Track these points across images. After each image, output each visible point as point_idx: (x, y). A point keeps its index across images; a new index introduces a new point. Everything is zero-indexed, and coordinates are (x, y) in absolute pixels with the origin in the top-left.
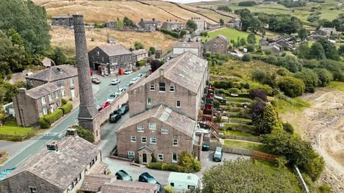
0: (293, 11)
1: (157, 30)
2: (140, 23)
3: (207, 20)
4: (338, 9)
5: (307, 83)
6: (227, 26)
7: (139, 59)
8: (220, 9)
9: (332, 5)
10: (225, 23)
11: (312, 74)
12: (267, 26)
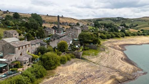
0: (115, 23)
1: (67, 25)
2: (62, 23)
3: (83, 24)
4: (131, 22)
5: (107, 36)
6: (90, 26)
7: (64, 30)
8: (88, 21)
9: (130, 21)
10: (89, 25)
11: (110, 35)
12: (103, 26)
